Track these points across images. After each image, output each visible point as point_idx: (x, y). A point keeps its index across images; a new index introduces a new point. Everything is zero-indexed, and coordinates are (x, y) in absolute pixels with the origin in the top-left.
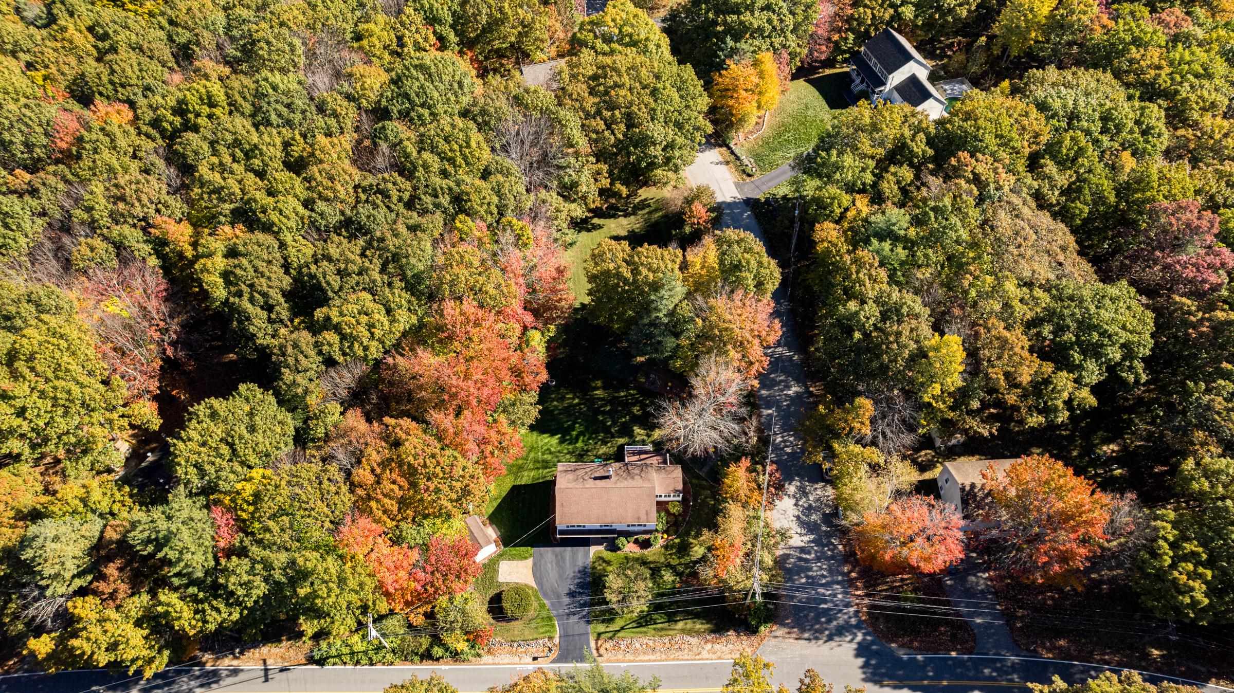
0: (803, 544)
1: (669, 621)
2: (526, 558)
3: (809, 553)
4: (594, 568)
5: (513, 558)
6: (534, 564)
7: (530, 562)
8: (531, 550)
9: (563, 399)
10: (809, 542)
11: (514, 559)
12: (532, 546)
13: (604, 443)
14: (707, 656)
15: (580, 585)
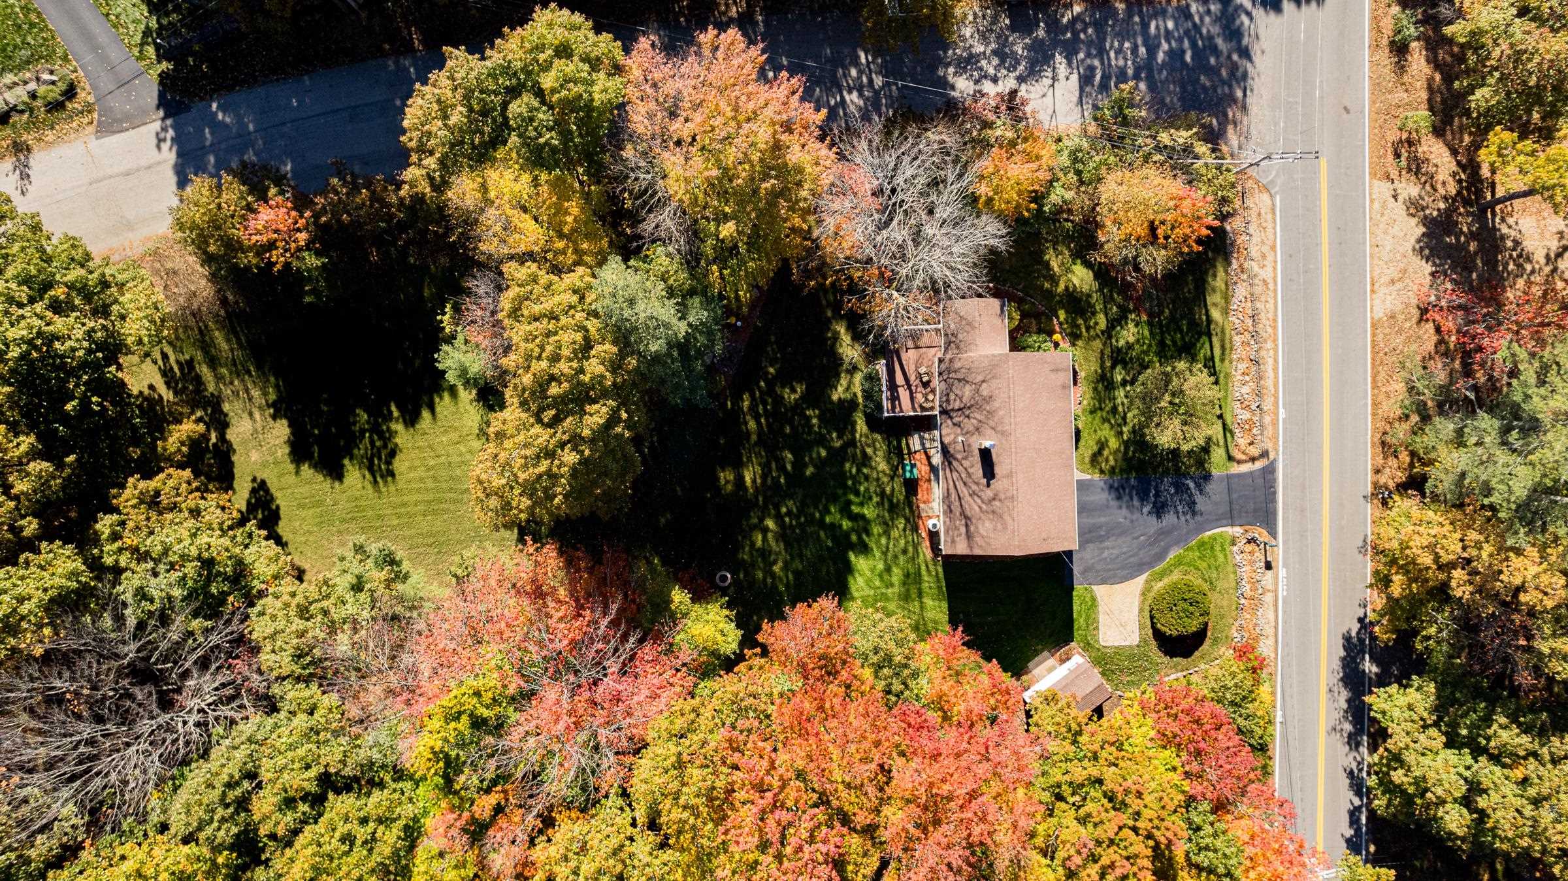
0: (1075, 77)
1: (1209, 335)
2: (1094, 599)
3: (1092, 69)
4: (1112, 471)
5: (1092, 623)
6: (1104, 582)
7: (1100, 590)
8: (1079, 590)
9: (765, 553)
10: (1069, 64)
11: (1096, 621)
12: (1072, 589)
13: (866, 460)
14: (1269, 269)
15: (1143, 498)
